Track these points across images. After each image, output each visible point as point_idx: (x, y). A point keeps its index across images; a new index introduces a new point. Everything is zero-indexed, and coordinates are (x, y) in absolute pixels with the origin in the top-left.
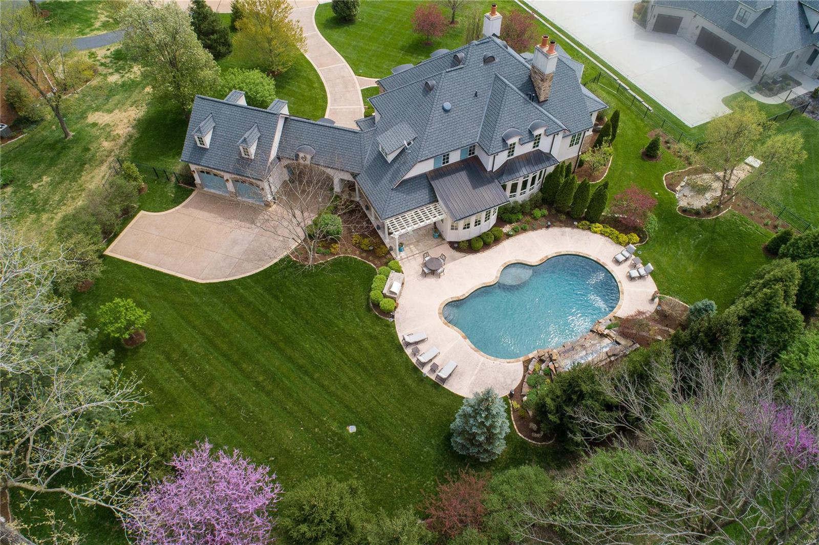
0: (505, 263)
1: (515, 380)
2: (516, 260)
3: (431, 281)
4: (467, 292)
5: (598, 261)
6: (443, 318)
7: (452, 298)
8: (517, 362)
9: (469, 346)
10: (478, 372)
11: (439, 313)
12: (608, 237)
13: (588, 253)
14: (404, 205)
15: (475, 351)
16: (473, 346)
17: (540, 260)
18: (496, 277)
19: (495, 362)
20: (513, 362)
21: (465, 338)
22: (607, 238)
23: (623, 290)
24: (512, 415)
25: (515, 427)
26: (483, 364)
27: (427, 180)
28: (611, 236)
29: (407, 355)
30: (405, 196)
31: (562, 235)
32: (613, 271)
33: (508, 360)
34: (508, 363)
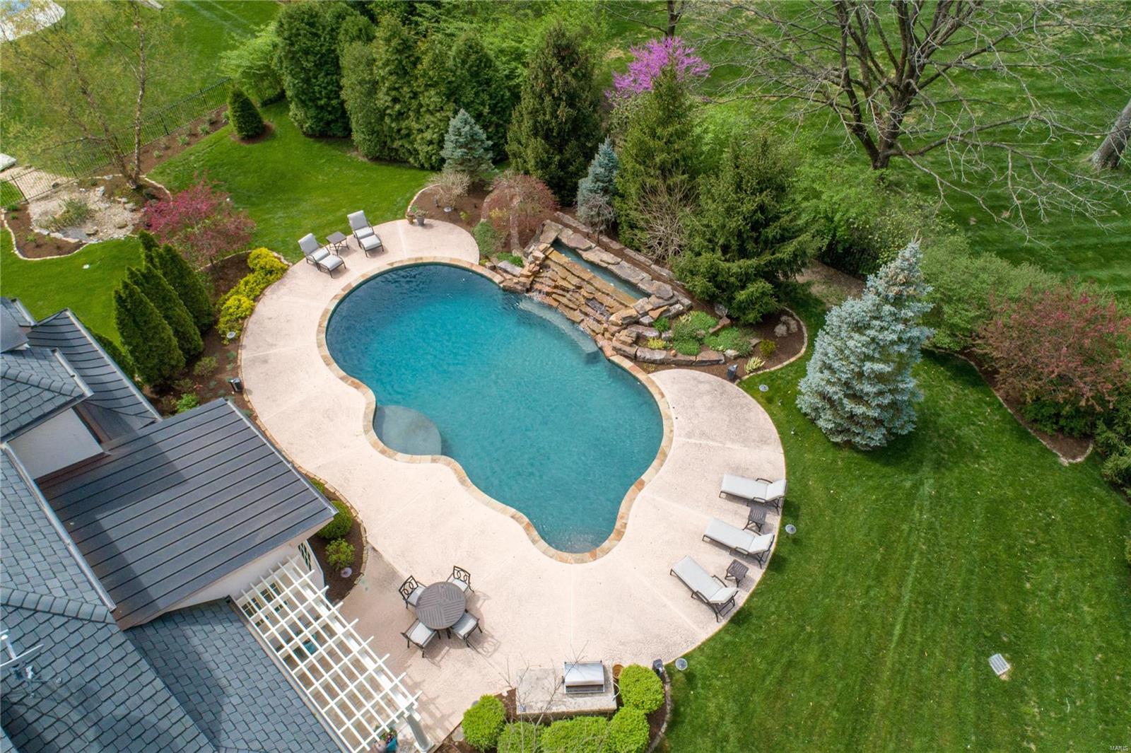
0: (383, 452)
1: (695, 379)
2: (366, 432)
3: (491, 613)
4: (503, 512)
5: (340, 297)
6: (606, 544)
7: (534, 542)
8: (653, 382)
9: (657, 471)
10: (713, 440)
11: (595, 557)
12: (263, 289)
13: (320, 313)
14: (274, 702)
15: (665, 456)
16: (655, 463)
17: (357, 387)
18: (434, 461)
19: (674, 417)
20: (657, 387)
21: (642, 484)
22: (268, 292)
23: (409, 259)
24: (773, 369)
25: (792, 360)
26: (689, 435)
27: (150, 632)
28: (262, 286)
29: (752, 596)
30: (235, 700)
31: (265, 362)
32: (363, 276)
33: (657, 397)
34: (663, 396)
